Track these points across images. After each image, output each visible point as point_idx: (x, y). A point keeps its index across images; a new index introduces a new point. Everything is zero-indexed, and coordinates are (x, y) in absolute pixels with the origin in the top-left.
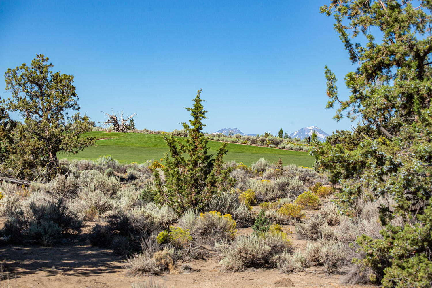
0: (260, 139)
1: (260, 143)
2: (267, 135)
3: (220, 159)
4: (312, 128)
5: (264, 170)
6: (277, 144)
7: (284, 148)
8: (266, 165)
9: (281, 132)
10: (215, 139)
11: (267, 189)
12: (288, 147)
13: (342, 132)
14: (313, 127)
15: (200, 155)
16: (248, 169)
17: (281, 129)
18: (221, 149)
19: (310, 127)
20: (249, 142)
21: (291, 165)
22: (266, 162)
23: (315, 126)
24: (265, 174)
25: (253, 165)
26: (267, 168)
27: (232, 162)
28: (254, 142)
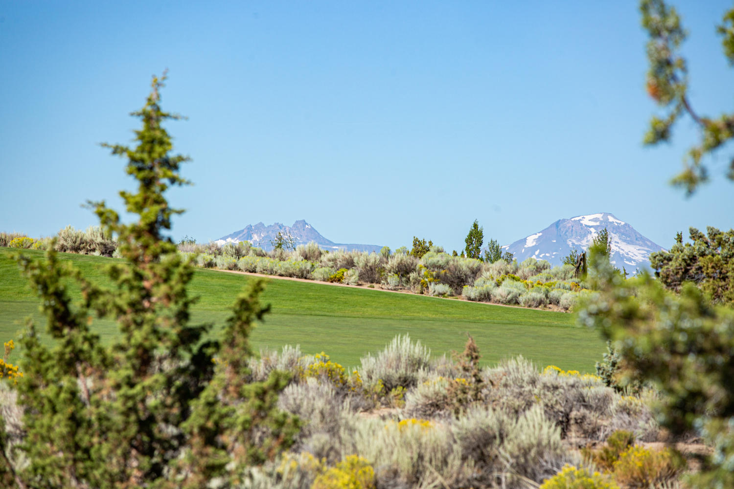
0: (393, 263)
1: (393, 279)
2: (420, 249)
3: (239, 339)
4: (595, 220)
5: (408, 383)
6: (458, 281)
7: (486, 296)
8: (416, 364)
9: (475, 237)
10: (223, 263)
11: (421, 457)
12: (499, 292)
13: (714, 234)
14: (599, 216)
15: (163, 325)
16: (350, 379)
17: (476, 226)
18: (243, 302)
19: (588, 217)
20: (351, 277)
21: (512, 364)
22: (417, 350)
23: (606, 214)
24: (414, 398)
25: (368, 363)
26: (421, 373)
27: (288, 352)
28: (371, 274)
